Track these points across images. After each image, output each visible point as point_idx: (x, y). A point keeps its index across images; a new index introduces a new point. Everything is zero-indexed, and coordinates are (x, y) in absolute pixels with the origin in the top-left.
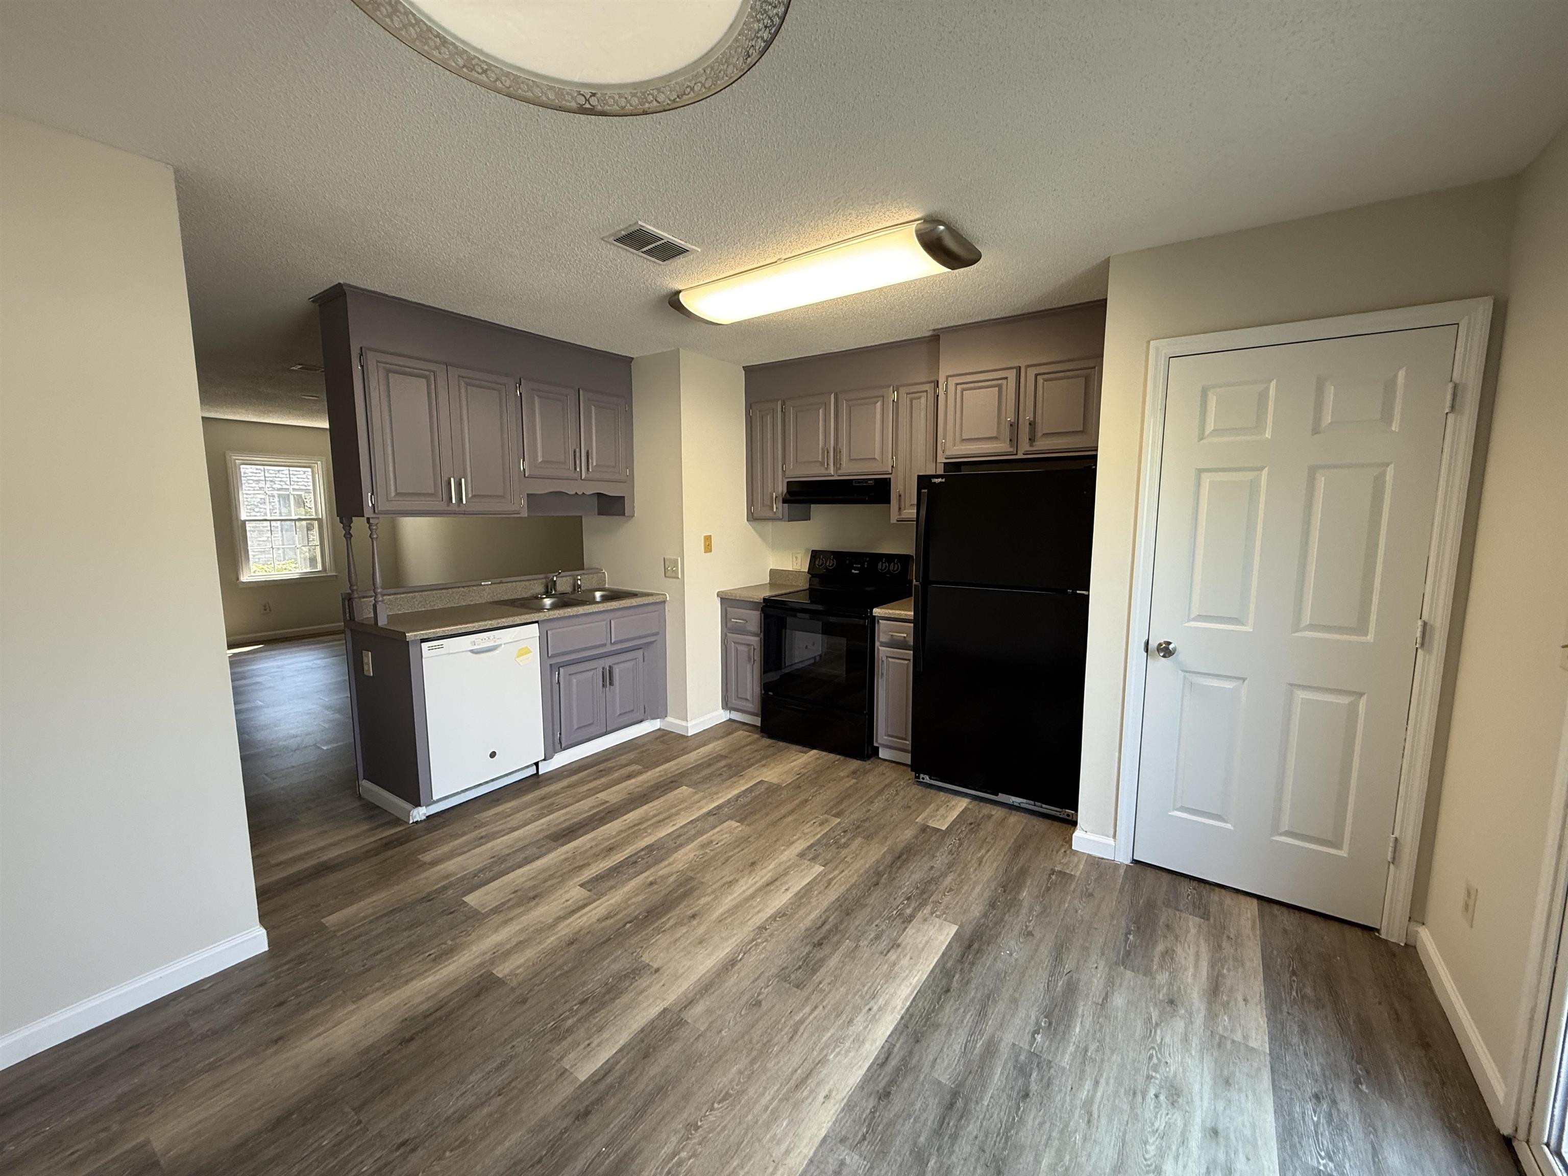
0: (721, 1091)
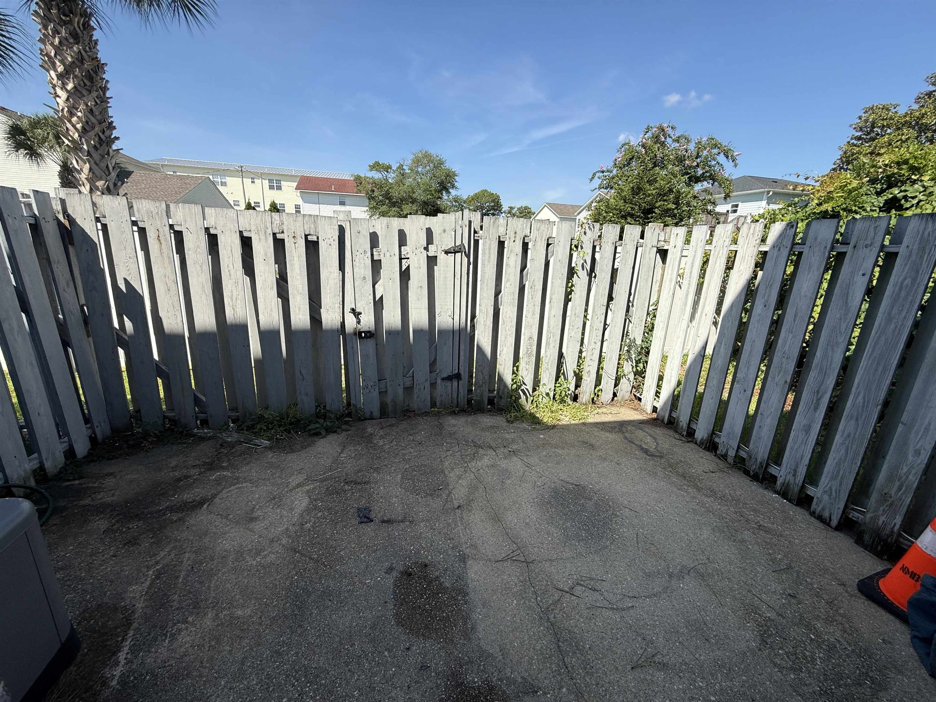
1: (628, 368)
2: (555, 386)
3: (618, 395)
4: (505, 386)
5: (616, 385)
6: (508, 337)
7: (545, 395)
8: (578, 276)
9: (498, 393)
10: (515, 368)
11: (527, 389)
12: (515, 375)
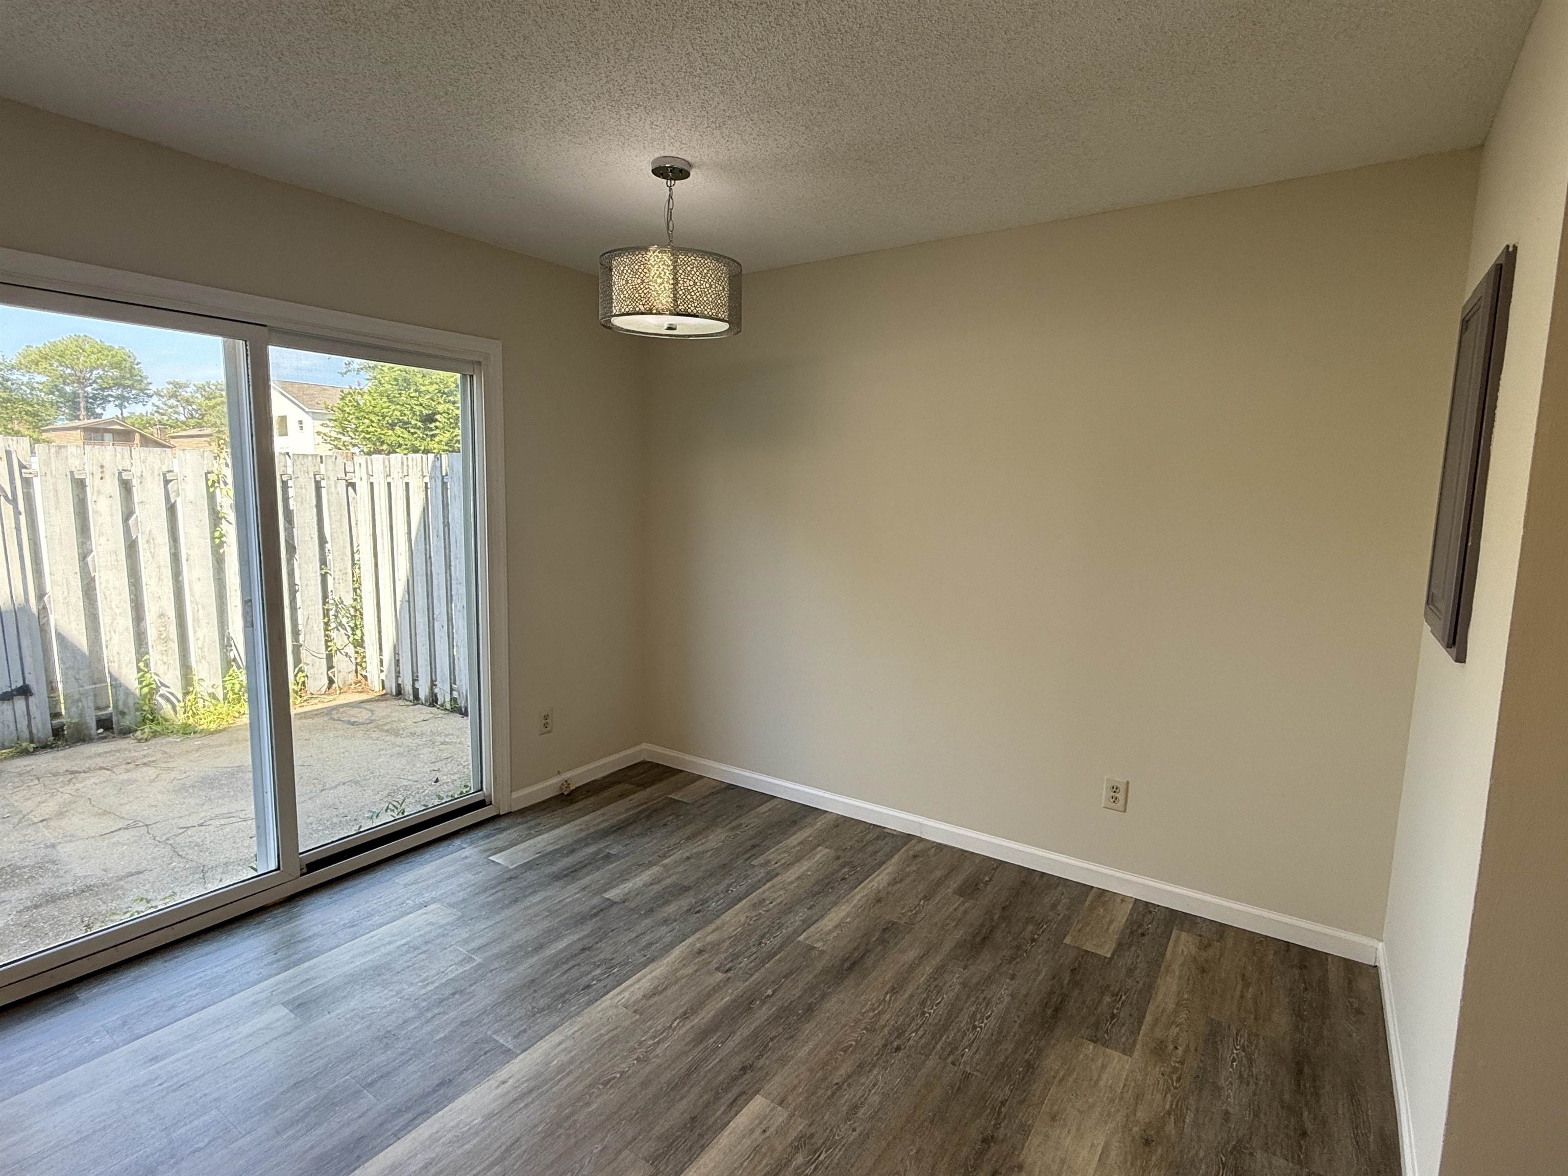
0: (610, 1087)
1: (340, 639)
2: (224, 682)
3: (336, 680)
4: (128, 693)
5: (330, 667)
6: (118, 617)
7: (207, 698)
8: (228, 521)
9: (116, 707)
10: (141, 665)
11: (172, 694)
12: (141, 673)
